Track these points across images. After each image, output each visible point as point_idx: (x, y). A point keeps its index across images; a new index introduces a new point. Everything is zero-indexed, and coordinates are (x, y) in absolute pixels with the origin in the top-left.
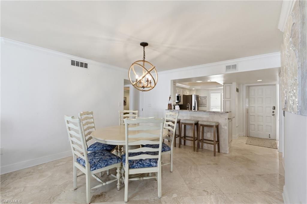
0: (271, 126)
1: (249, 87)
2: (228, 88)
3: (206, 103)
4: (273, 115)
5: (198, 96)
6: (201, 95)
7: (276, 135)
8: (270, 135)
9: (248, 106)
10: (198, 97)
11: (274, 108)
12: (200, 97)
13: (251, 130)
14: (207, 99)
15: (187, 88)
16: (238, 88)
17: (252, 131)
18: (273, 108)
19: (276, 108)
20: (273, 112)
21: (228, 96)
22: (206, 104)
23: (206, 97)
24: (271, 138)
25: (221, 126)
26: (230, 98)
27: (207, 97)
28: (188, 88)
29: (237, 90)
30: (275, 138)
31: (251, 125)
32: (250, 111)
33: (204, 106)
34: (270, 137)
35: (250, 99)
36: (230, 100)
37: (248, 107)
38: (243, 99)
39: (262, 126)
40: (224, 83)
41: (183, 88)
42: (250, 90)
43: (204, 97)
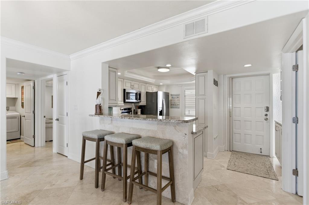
0: (263, 136)
1: (232, 79)
2: (202, 79)
3: (179, 102)
4: (266, 120)
5: (169, 93)
6: (173, 92)
7: (270, 149)
8: (261, 149)
9: (231, 106)
10: (168, 96)
11: (268, 109)
12: (171, 95)
13: (235, 142)
14: (180, 98)
15: (151, 82)
16: (216, 79)
17: (237, 143)
18: (265, 110)
19: (270, 109)
20: (266, 115)
21: (202, 92)
22: (179, 105)
23: (178, 95)
24: (262, 154)
25: (177, 148)
26: (204, 95)
27: (181, 95)
28: (153, 82)
29: (216, 83)
30: (269, 153)
31: (236, 134)
32: (234, 112)
33: (176, 108)
34: (261, 152)
35: (234, 96)
36: (204, 97)
37: (231, 108)
38: (224, 96)
39: (250, 136)
40: (196, 73)
41: (146, 83)
42: (234, 83)
43: (176, 95)
